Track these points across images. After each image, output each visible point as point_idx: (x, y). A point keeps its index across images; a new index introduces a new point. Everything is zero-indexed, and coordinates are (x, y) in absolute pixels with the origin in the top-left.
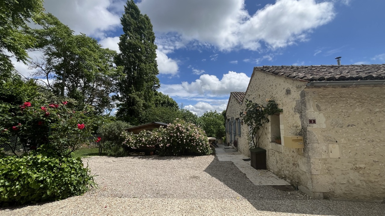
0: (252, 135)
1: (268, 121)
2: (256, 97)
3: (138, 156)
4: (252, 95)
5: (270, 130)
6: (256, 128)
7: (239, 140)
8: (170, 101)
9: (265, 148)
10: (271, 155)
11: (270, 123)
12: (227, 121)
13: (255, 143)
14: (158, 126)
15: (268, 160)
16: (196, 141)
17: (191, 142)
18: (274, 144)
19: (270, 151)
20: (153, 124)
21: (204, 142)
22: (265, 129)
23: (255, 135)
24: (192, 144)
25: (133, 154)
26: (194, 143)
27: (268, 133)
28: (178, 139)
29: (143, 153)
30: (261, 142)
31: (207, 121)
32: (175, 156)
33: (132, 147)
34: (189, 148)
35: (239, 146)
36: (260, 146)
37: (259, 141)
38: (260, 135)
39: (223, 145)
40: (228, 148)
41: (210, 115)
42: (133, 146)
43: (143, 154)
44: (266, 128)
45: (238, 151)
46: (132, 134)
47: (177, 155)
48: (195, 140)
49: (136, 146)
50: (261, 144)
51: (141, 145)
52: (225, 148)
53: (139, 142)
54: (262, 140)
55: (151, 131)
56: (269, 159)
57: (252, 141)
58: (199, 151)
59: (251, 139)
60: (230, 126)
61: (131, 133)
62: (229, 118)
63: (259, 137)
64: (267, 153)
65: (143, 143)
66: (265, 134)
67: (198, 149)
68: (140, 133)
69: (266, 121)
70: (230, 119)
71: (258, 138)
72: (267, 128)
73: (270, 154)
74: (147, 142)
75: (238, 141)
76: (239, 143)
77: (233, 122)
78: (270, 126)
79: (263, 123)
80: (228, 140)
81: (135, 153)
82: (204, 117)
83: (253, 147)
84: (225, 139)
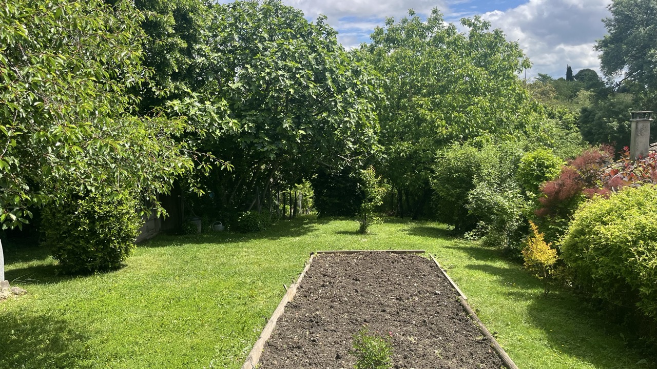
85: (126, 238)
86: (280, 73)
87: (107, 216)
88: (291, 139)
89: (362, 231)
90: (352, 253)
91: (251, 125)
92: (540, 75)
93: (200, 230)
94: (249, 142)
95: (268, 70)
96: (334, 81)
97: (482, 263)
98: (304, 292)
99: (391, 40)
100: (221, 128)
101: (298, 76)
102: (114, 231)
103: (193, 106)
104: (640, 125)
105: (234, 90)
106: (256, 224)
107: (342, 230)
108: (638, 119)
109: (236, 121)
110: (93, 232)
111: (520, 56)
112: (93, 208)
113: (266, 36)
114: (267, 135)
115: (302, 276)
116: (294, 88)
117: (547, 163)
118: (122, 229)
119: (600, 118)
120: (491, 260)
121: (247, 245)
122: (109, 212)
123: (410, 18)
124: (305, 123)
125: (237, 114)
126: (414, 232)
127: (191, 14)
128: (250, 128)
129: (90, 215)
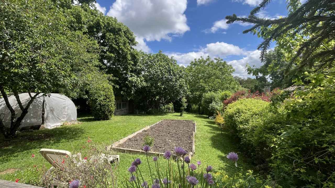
85: (110, 111)
86: (158, 70)
87: (105, 105)
88: (160, 88)
89: (181, 115)
90: (173, 120)
91: (149, 84)
92: (248, 78)
93: (138, 113)
94: (149, 89)
95: (155, 70)
96: (173, 73)
97: (210, 125)
98: (152, 128)
99: (195, 64)
100: (141, 85)
101: (162, 71)
102: (107, 109)
103: (134, 79)
104: (267, 88)
105: (146, 75)
106: (152, 112)
107: (176, 115)
108: (266, 86)
109: (145, 83)
110: (101, 109)
111: (232, 68)
112: (101, 103)
113: (156, 61)
114: (154, 87)
115: (155, 124)
116: (161, 74)
117: (228, 95)
118: (109, 109)
119: (260, 88)
120: (213, 124)
121: (147, 117)
122: (105, 104)
123: (201, 58)
124: (165, 84)
125: (146, 81)
126: (196, 117)
127: (136, 56)
128: (149, 85)
129: (100, 104)
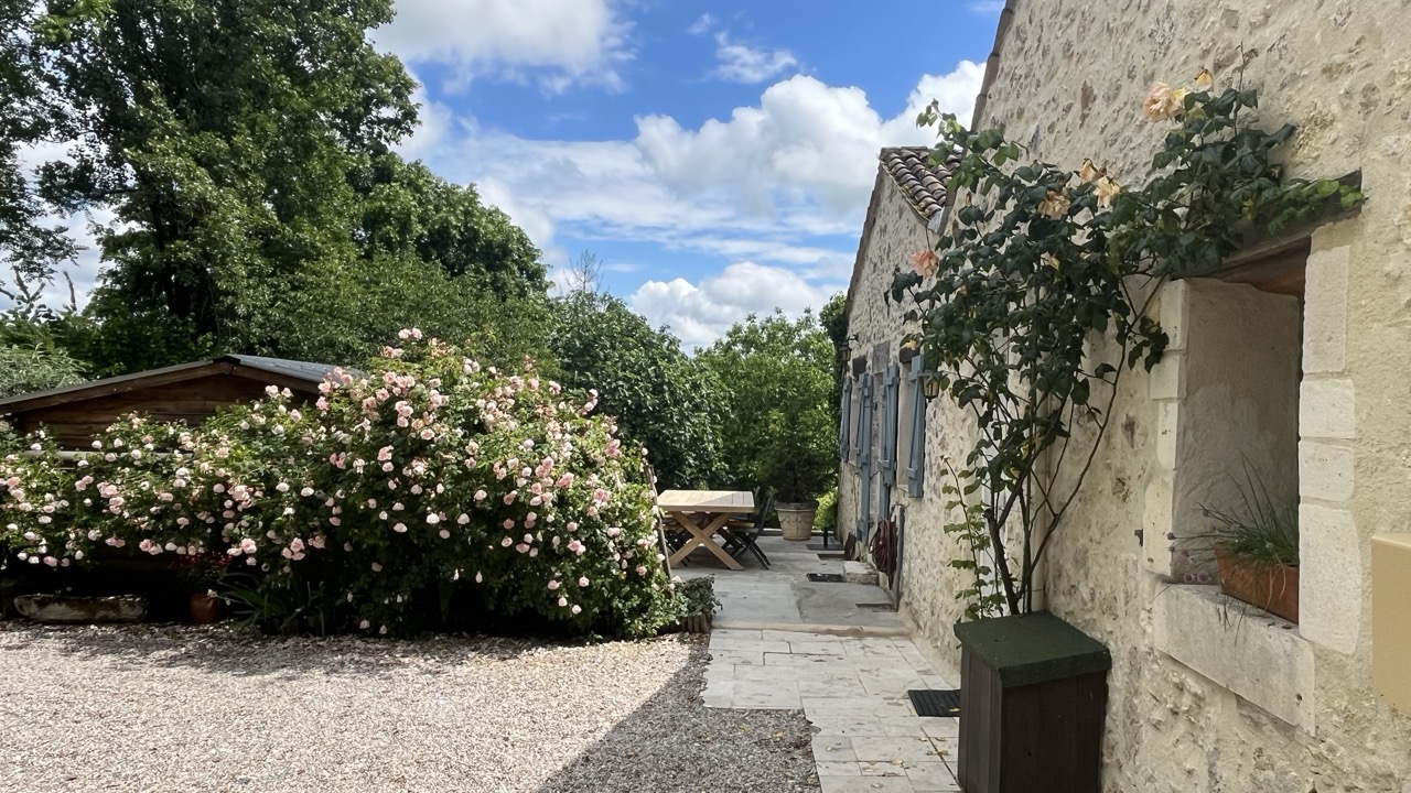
0: (997, 486)
1: (1156, 347)
2: (1051, 128)
3: (85, 623)
4: (1021, 113)
5: (1165, 449)
6: (1027, 421)
7: (913, 523)
8: (485, 229)
9: (1103, 629)
10: (1157, 715)
11: (1171, 367)
12: (850, 374)
13: (1016, 571)
14: (250, 387)
15: (1119, 755)
16: (540, 523)
17: (496, 531)
18: (1199, 605)
19: (1147, 674)
20: (225, 368)
21: (613, 531)
22: (1119, 437)
23: (1017, 491)
24: (507, 542)
25: (42, 604)
26: (519, 540)
27: (1148, 476)
28: (386, 498)
29: (130, 604)
30: (1069, 567)
31: (747, 376)
32: (372, 634)
33: (22, 555)
34: (479, 578)
35: (905, 566)
36: (1062, 605)
37: (1052, 550)
38: (1062, 490)
39: (811, 548)
40: (838, 578)
41: (772, 337)
42: (36, 544)
43: (127, 612)
44: (1130, 426)
45: (902, 608)
46: (37, 446)
47: (383, 630)
48: (532, 516)
49: (57, 547)
50: (1064, 585)
51: (100, 542)
52: (813, 577)
53: (86, 509)
54: (1083, 541)
55: (195, 423)
56: (1132, 753)
57: (983, 544)
58: (563, 602)
59: (979, 526)
60: (862, 408)
61: (36, 439)
62: (863, 352)
63: (1057, 519)
64: (1118, 679)
65: (120, 527)
66: (1108, 485)
67: (554, 585)
68: (97, 444)
69: (1130, 346)
70: (870, 363)
71: (1050, 520)
72: (1142, 421)
73: (1144, 704)
74: (152, 516)
75: (906, 530)
76: (909, 549)
77: (881, 382)
78: (1174, 407)
79: (1103, 370)
80: (850, 521)
81: (59, 600)
82: (728, 348)
83: (997, 598)
84: (835, 509)
